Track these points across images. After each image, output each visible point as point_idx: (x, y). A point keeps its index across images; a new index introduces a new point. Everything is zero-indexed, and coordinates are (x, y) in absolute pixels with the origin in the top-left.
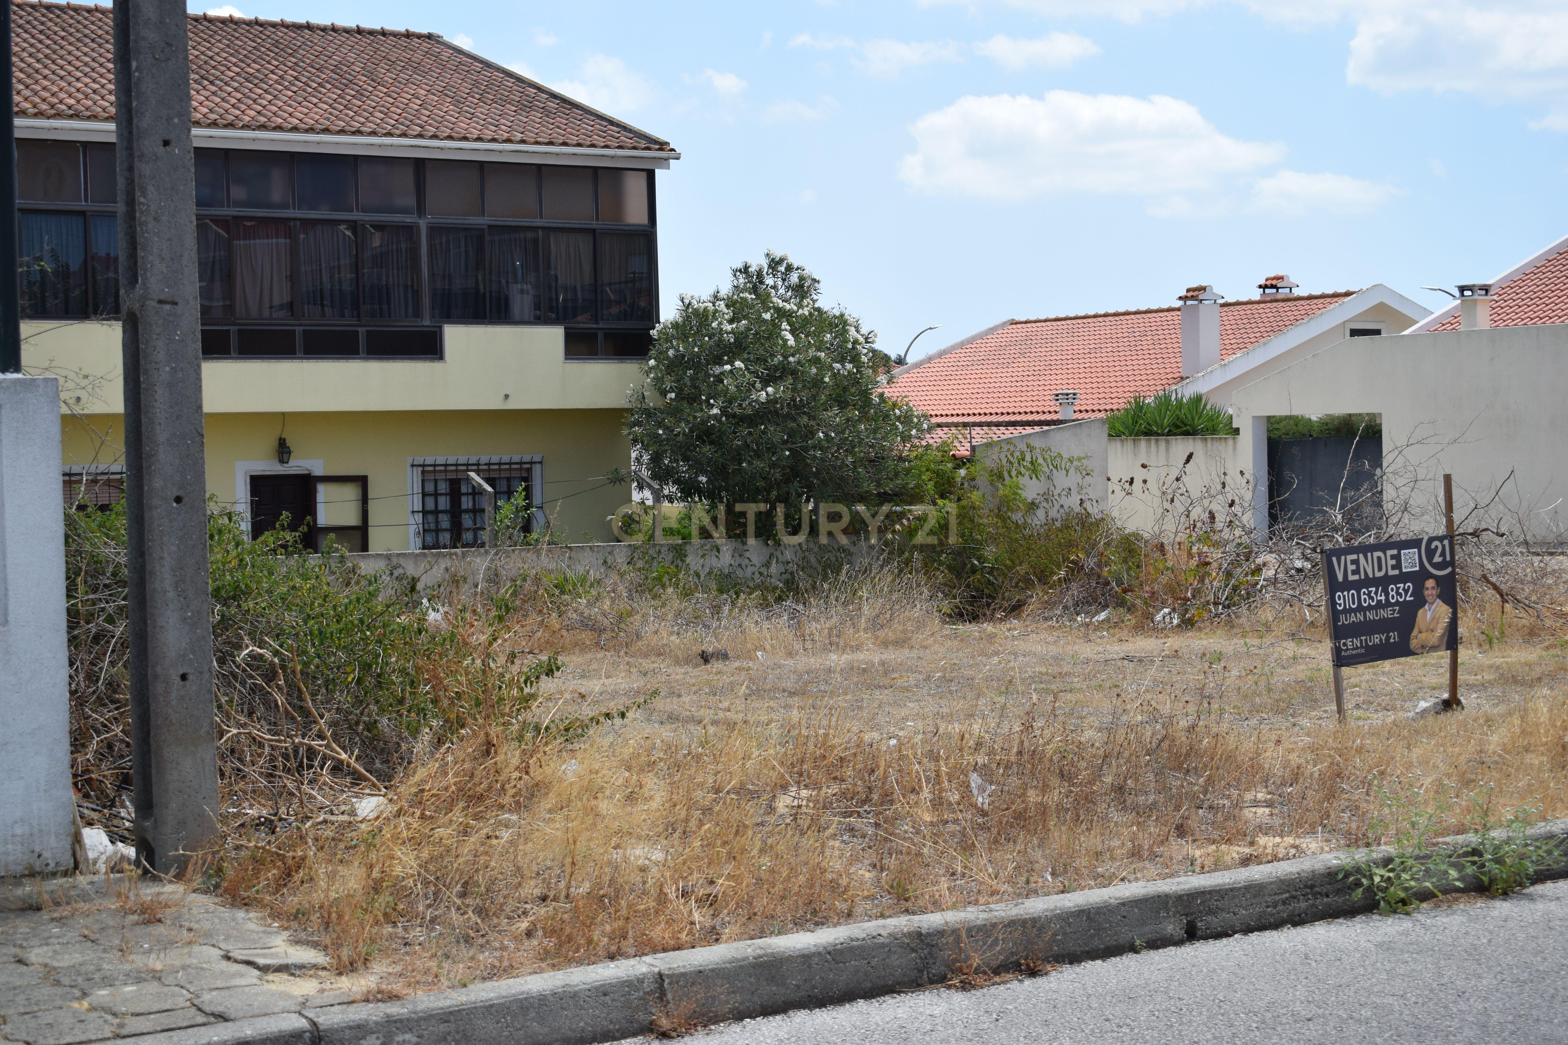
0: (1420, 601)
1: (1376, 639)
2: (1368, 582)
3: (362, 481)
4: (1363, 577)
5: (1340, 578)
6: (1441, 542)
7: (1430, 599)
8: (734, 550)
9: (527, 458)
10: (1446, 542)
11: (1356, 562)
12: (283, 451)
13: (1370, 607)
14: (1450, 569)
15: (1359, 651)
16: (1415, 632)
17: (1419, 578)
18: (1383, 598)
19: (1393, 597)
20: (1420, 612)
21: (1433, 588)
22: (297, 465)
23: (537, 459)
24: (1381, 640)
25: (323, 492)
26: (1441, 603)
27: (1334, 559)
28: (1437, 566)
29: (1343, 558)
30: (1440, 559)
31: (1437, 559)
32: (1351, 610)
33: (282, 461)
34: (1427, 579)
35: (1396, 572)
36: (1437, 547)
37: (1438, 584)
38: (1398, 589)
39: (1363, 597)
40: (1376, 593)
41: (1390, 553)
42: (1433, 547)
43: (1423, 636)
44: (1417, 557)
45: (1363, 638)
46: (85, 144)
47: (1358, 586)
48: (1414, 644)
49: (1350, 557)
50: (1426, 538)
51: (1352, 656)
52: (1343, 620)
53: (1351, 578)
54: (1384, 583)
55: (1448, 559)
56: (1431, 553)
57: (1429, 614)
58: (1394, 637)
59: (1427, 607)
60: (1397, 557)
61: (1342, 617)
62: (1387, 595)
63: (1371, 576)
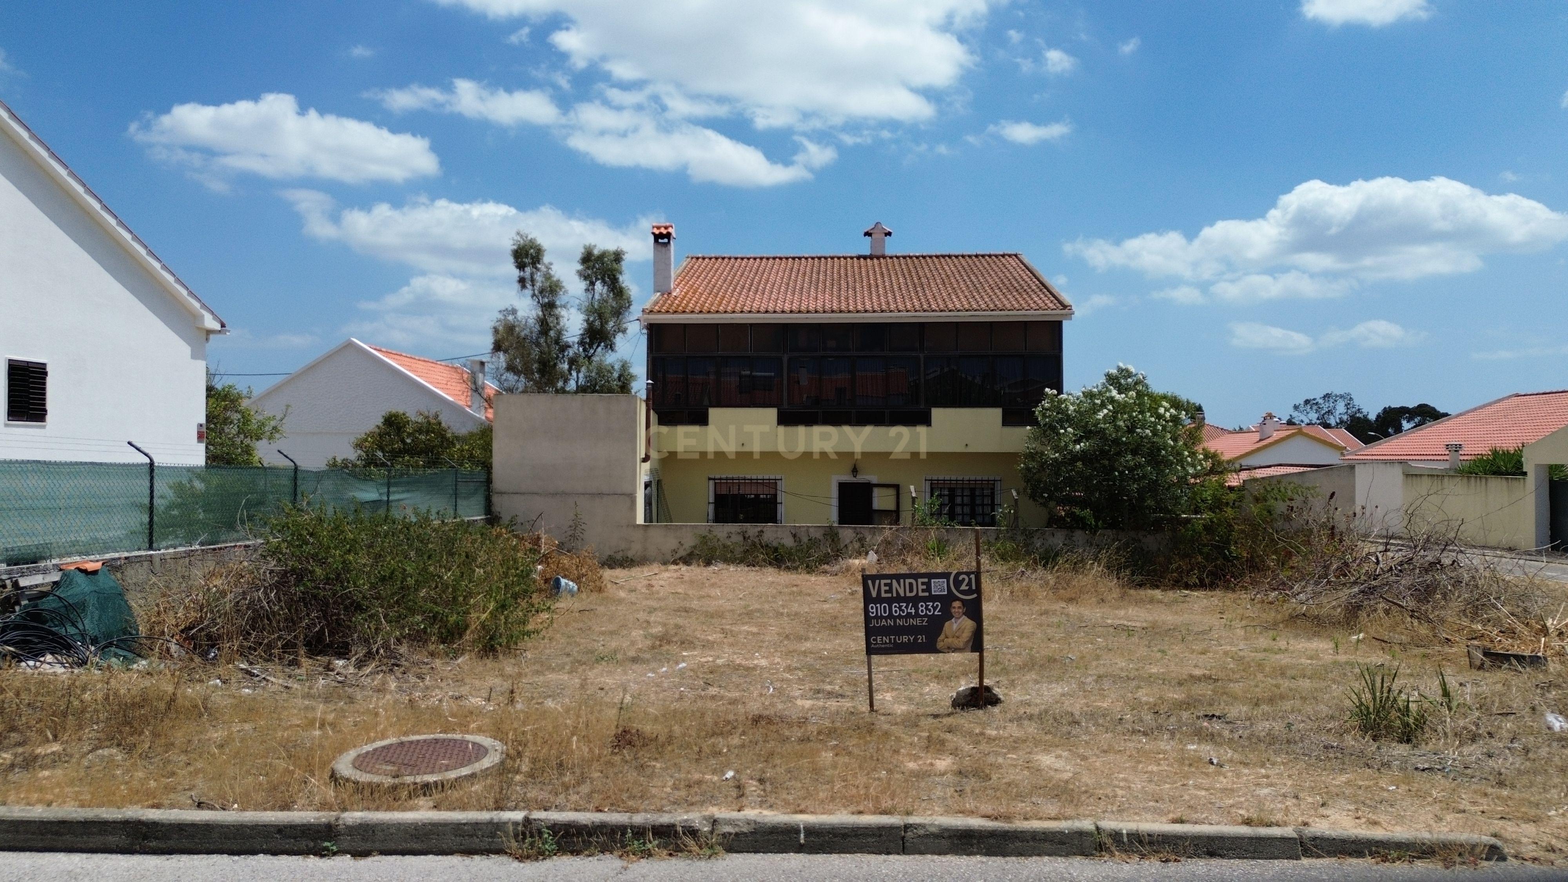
0: (947, 615)
1: (905, 639)
2: (899, 599)
3: (897, 487)
4: (895, 595)
5: (874, 594)
6: (968, 576)
7: (956, 615)
8: (1067, 535)
9: (992, 478)
10: (973, 576)
11: (890, 585)
12: (855, 471)
13: (900, 617)
14: (975, 596)
15: (888, 646)
16: (942, 637)
17: (947, 600)
18: (913, 611)
19: (922, 611)
20: (947, 624)
21: (959, 608)
22: (862, 478)
23: (998, 478)
24: (909, 640)
25: (876, 492)
26: (966, 618)
27: (870, 582)
28: (963, 592)
29: (877, 582)
30: (967, 588)
31: (964, 587)
32: (882, 617)
33: (855, 477)
34: (955, 600)
35: (927, 594)
36: (964, 579)
37: (964, 605)
38: (927, 606)
39: (894, 609)
40: (907, 607)
41: (920, 581)
42: (961, 578)
43: (950, 640)
44: (945, 585)
45: (892, 637)
46: (751, 325)
47: (890, 601)
48: (940, 645)
49: (883, 582)
50: (955, 572)
51: (881, 649)
52: (874, 623)
53: (883, 595)
54: (915, 601)
55: (974, 587)
56: (958, 583)
57: (955, 626)
58: (921, 639)
59: (953, 620)
60: (928, 585)
61: (874, 622)
62: (917, 609)
63: (902, 595)
